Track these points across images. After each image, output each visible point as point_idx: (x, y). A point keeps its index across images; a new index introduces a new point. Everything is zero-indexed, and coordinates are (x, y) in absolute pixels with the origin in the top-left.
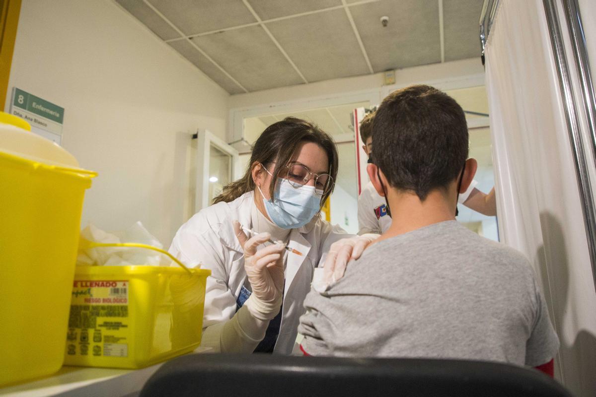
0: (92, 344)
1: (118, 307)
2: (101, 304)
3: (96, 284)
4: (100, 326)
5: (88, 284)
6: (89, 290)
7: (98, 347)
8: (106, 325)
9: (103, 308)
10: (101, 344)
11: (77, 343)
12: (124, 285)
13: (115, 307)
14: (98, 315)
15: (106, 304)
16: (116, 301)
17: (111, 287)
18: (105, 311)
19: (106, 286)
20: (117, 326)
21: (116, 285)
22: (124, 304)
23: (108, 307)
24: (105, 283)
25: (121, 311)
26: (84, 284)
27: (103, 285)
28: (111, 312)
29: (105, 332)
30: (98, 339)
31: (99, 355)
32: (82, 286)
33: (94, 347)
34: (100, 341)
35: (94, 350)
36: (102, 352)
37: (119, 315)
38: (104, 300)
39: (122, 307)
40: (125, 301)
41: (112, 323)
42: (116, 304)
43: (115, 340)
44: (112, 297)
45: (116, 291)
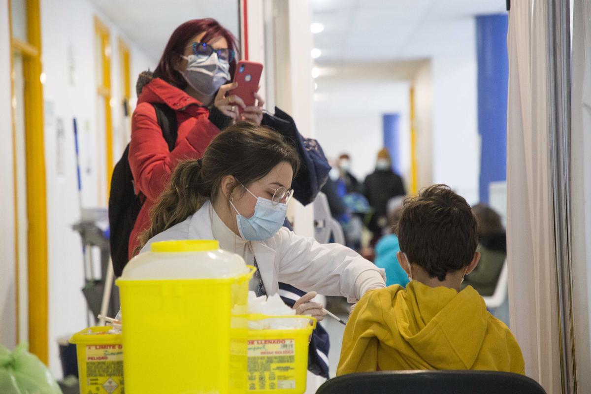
0: (268, 382)
1: (287, 356)
2: (274, 355)
3: (269, 342)
4: (274, 369)
5: (263, 342)
6: (264, 346)
7: (273, 383)
8: (278, 368)
9: (276, 358)
10: (275, 381)
11: (257, 382)
12: (291, 342)
13: (285, 357)
14: (272, 362)
15: (278, 355)
16: (285, 352)
17: (281, 344)
18: (278, 360)
19: (277, 343)
20: (287, 369)
21: (285, 342)
22: (291, 355)
23: (279, 357)
24: (276, 341)
25: (289, 359)
26: (260, 342)
27: (274, 342)
28: (282, 360)
29: (278, 373)
30: (272, 378)
31: (275, 388)
32: (258, 343)
33: (270, 384)
34: (274, 379)
35: (270, 386)
36: (276, 386)
37: (288, 361)
38: (276, 353)
39: (290, 357)
40: (292, 352)
41: (283, 367)
42: (285, 355)
43: (285, 378)
44: (282, 350)
45: (285, 346)
